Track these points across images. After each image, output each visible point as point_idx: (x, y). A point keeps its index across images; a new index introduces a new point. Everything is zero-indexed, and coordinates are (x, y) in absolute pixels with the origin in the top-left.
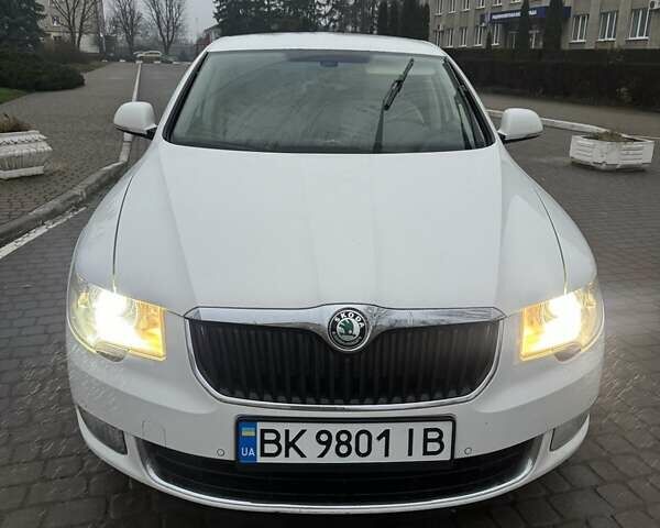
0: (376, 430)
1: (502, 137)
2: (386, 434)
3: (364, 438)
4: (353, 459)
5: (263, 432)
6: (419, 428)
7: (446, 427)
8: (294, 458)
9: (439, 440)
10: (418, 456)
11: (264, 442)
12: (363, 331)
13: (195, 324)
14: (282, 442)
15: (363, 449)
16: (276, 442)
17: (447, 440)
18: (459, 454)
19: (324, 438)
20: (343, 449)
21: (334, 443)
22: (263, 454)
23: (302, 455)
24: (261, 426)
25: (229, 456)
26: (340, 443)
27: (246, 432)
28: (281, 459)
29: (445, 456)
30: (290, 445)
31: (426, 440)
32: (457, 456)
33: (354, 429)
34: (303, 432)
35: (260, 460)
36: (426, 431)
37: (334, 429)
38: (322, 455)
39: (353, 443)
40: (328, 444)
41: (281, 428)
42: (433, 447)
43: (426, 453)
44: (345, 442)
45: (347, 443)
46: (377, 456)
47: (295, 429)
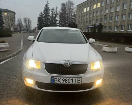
0: (71, 79)
1: (89, 43)
3: (69, 80)
4: (68, 83)
5: (55, 79)
7: (81, 78)
10: (77, 83)
13: (45, 63)
14: (58, 80)
20: (66, 81)
22: (55, 82)
23: (60, 82)
25: (50, 83)
27: (52, 79)
32: (82, 83)
33: (68, 78)
34: (61, 79)
36: (78, 79)
37: (65, 78)
38: (63, 82)
46: (71, 83)
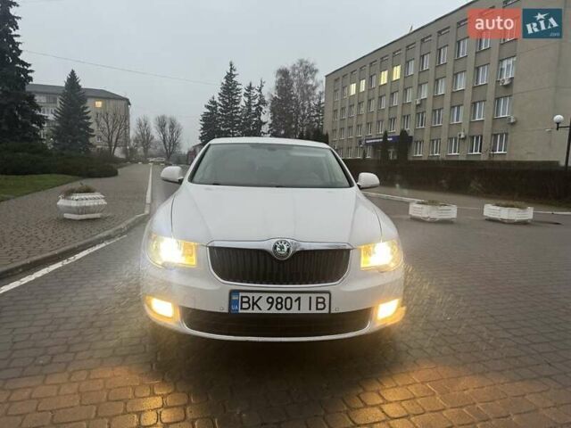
0: (294, 297)
1: (359, 186)
2: (299, 299)
3: (289, 301)
4: (284, 311)
5: (242, 297)
6: (314, 296)
7: (326, 296)
8: (256, 311)
9: (323, 303)
10: (314, 311)
11: (242, 302)
12: (288, 250)
13: (212, 249)
14: (251, 302)
15: (288, 307)
16: (248, 302)
17: (327, 303)
18: (333, 311)
19: (270, 300)
20: (279, 306)
21: (275, 303)
22: (242, 308)
23: (260, 309)
24: (241, 294)
25: (226, 310)
26: (278, 303)
27: (234, 298)
28: (250, 311)
29: (326, 311)
30: (254, 304)
31: (317, 303)
32: (332, 312)
33: (284, 296)
34: (261, 297)
35: (240, 311)
36: (317, 298)
37: (275, 296)
38: (269, 309)
39: (283, 303)
40: (272, 303)
41: (250, 295)
42: (320, 306)
43: (317, 309)
44: (280, 303)
45: (281, 303)
46: (294, 310)
47: (257, 296)
